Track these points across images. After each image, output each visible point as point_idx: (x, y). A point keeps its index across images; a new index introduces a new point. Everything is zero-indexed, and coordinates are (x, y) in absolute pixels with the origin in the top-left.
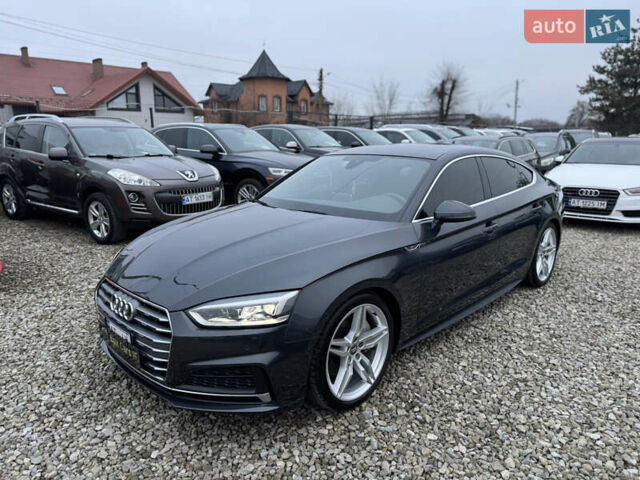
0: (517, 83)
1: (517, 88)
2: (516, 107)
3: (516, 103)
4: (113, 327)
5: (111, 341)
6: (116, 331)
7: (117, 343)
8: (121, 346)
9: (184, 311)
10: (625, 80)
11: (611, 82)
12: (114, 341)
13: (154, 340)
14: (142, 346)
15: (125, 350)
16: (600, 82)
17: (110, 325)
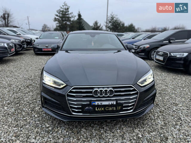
0: (28, 17)
1: (28, 19)
2: (29, 25)
3: (29, 23)
4: (99, 103)
5: (96, 110)
6: (102, 104)
7: (103, 109)
8: (107, 109)
9: (136, 83)
10: (64, 19)
11: (60, 19)
12: (100, 109)
13: (131, 97)
14: (123, 103)
15: (110, 109)
16: (57, 19)
17: (96, 103)
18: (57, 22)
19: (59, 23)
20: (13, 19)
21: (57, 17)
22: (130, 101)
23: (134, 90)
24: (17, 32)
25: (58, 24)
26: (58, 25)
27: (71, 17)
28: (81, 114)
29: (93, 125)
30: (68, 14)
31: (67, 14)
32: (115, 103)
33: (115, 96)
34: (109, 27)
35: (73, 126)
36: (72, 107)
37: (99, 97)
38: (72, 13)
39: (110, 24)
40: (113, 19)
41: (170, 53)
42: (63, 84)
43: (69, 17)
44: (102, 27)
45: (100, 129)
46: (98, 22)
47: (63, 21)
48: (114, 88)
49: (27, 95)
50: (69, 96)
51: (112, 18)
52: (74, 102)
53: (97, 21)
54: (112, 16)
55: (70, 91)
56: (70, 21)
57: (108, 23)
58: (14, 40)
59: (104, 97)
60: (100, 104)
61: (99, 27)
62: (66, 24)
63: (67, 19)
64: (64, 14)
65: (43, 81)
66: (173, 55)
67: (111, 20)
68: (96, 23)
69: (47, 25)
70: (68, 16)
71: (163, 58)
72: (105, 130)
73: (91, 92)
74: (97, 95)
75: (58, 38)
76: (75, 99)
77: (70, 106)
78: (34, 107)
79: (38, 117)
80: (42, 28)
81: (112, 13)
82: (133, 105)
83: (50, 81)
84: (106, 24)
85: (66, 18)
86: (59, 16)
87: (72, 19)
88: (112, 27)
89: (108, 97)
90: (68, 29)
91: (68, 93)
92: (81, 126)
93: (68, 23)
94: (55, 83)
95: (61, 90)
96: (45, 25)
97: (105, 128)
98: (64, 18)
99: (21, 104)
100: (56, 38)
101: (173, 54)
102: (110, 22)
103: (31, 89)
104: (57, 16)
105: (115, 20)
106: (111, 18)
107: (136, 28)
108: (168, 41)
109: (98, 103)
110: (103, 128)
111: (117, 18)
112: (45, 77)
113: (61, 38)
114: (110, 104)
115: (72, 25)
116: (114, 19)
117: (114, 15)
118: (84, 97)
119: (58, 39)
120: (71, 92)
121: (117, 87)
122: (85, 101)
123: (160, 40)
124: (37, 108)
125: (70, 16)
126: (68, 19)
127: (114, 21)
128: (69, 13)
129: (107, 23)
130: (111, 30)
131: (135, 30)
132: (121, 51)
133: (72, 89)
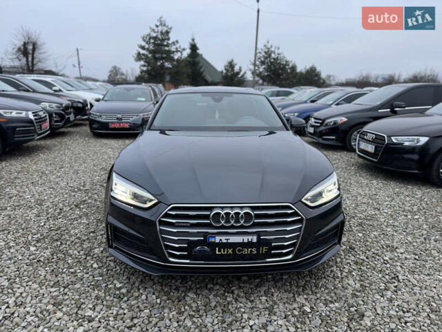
0: (77, 49)
1: (78, 54)
2: (79, 67)
3: (79, 64)
4: (224, 239)
5: (217, 253)
6: (229, 241)
7: (230, 251)
8: (239, 251)
9: (300, 201)
10: (157, 56)
11: (150, 56)
12: (224, 251)
13: (288, 229)
14: (271, 239)
15: (246, 251)
16: (144, 55)
17: (217, 239)
18: (142, 63)
19: (146, 64)
20: (43, 55)
21: (142, 52)
22: (287, 236)
23: (295, 214)
24: (55, 86)
25: (145, 66)
26: (145, 69)
27: (174, 52)
28: (188, 261)
29: (212, 285)
30: (167, 45)
31: (165, 43)
32: (255, 239)
33: (255, 225)
34: (259, 75)
35: (171, 286)
36: (168, 247)
37: (223, 227)
38: (177, 41)
39: (263, 67)
40: (270, 55)
41: (389, 137)
42: (151, 200)
43: (169, 52)
44: (245, 73)
45: (226, 294)
46: (235, 62)
47: (156, 59)
48: (253, 208)
49: (76, 222)
50: (162, 223)
51: (268, 54)
52: (173, 236)
53: (232, 61)
54: (269, 49)
55: (166, 213)
56: (172, 59)
57: (258, 66)
58: (47, 104)
59: (232, 227)
60: (224, 241)
61: (238, 73)
62: (162, 65)
63: (164, 56)
64: (158, 45)
65: (112, 194)
66: (395, 141)
67: (266, 58)
68: (231, 65)
69: (119, 69)
70: (167, 48)
71: (374, 147)
72: (235, 296)
73: (207, 217)
74: (220, 222)
75: (144, 99)
76: (175, 231)
77: (165, 245)
78: (92, 249)
79: (99, 268)
80: (109, 74)
81: (268, 42)
82: (293, 245)
83: (126, 193)
84: (252, 67)
85: (162, 54)
86: (148, 49)
87: (176, 56)
88: (266, 74)
89: (242, 227)
90: (168, 78)
91: (162, 217)
92: (186, 287)
93: (167, 65)
94: (135, 196)
95: (148, 212)
96: (115, 67)
97: (236, 292)
98: (158, 53)
99: (64, 242)
100: (139, 99)
101: (396, 139)
102: (263, 63)
103: (84, 210)
104: (143, 48)
105: (274, 59)
106: (266, 53)
107: (323, 75)
108: (389, 110)
109: (221, 240)
110: (233, 292)
111: (279, 54)
112: (116, 185)
113: (152, 100)
114: (246, 241)
115: (176, 70)
116: (273, 55)
117: (271, 47)
118: (193, 226)
119: (145, 101)
120: (167, 215)
121: (259, 207)
122: (195, 234)
123: (371, 107)
124: (96, 251)
125: (173, 48)
126: (168, 56)
127: (272, 60)
128: (170, 42)
129: (255, 65)
130: (264, 81)
131: (322, 81)
132: (274, 133)
133: (169, 210)
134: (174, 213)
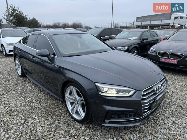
5: (157, 104)
8: (161, 100)
59: (160, 91)
73: (153, 91)
74: (157, 91)
76: (148, 101)
81: (12, 5)
88: (14, 21)
91: (142, 97)
102: (11, 15)
106: (12, 10)
109: (158, 98)
111: (19, 11)
117: (15, 7)
118: (151, 96)
127: (16, 14)
130: (14, 24)
131: (39, 25)
134: (145, 93)
